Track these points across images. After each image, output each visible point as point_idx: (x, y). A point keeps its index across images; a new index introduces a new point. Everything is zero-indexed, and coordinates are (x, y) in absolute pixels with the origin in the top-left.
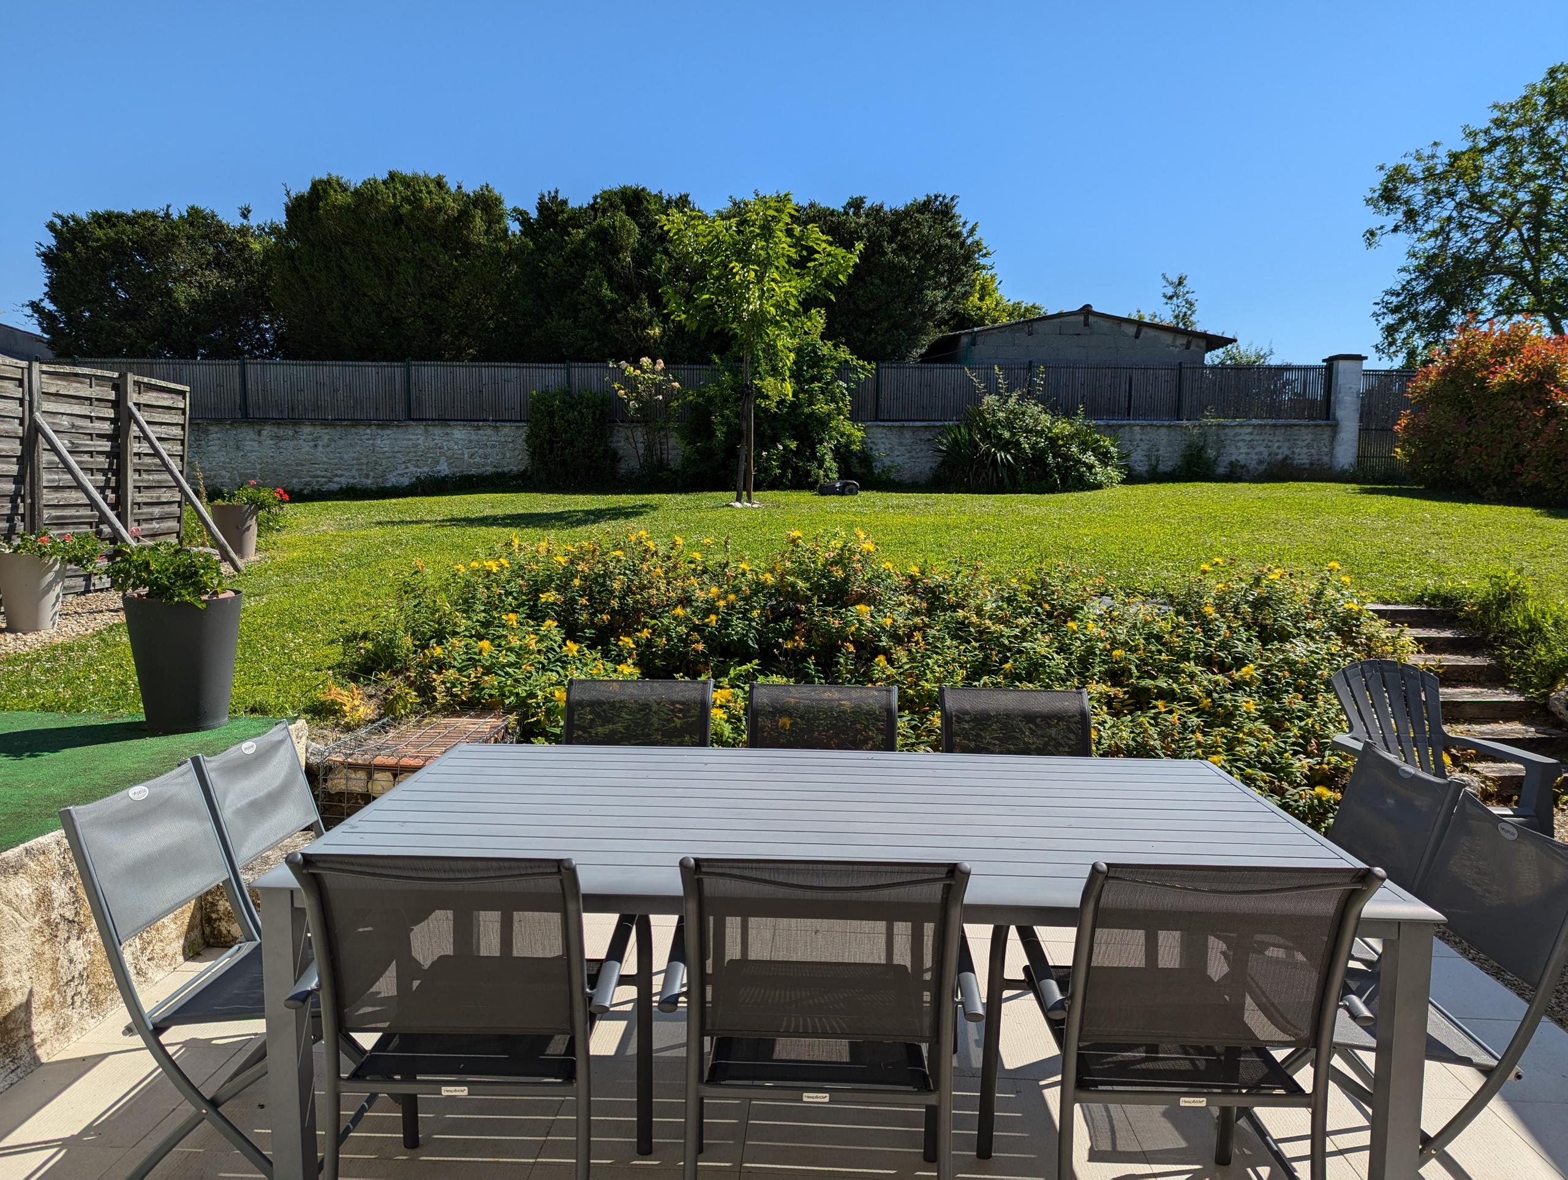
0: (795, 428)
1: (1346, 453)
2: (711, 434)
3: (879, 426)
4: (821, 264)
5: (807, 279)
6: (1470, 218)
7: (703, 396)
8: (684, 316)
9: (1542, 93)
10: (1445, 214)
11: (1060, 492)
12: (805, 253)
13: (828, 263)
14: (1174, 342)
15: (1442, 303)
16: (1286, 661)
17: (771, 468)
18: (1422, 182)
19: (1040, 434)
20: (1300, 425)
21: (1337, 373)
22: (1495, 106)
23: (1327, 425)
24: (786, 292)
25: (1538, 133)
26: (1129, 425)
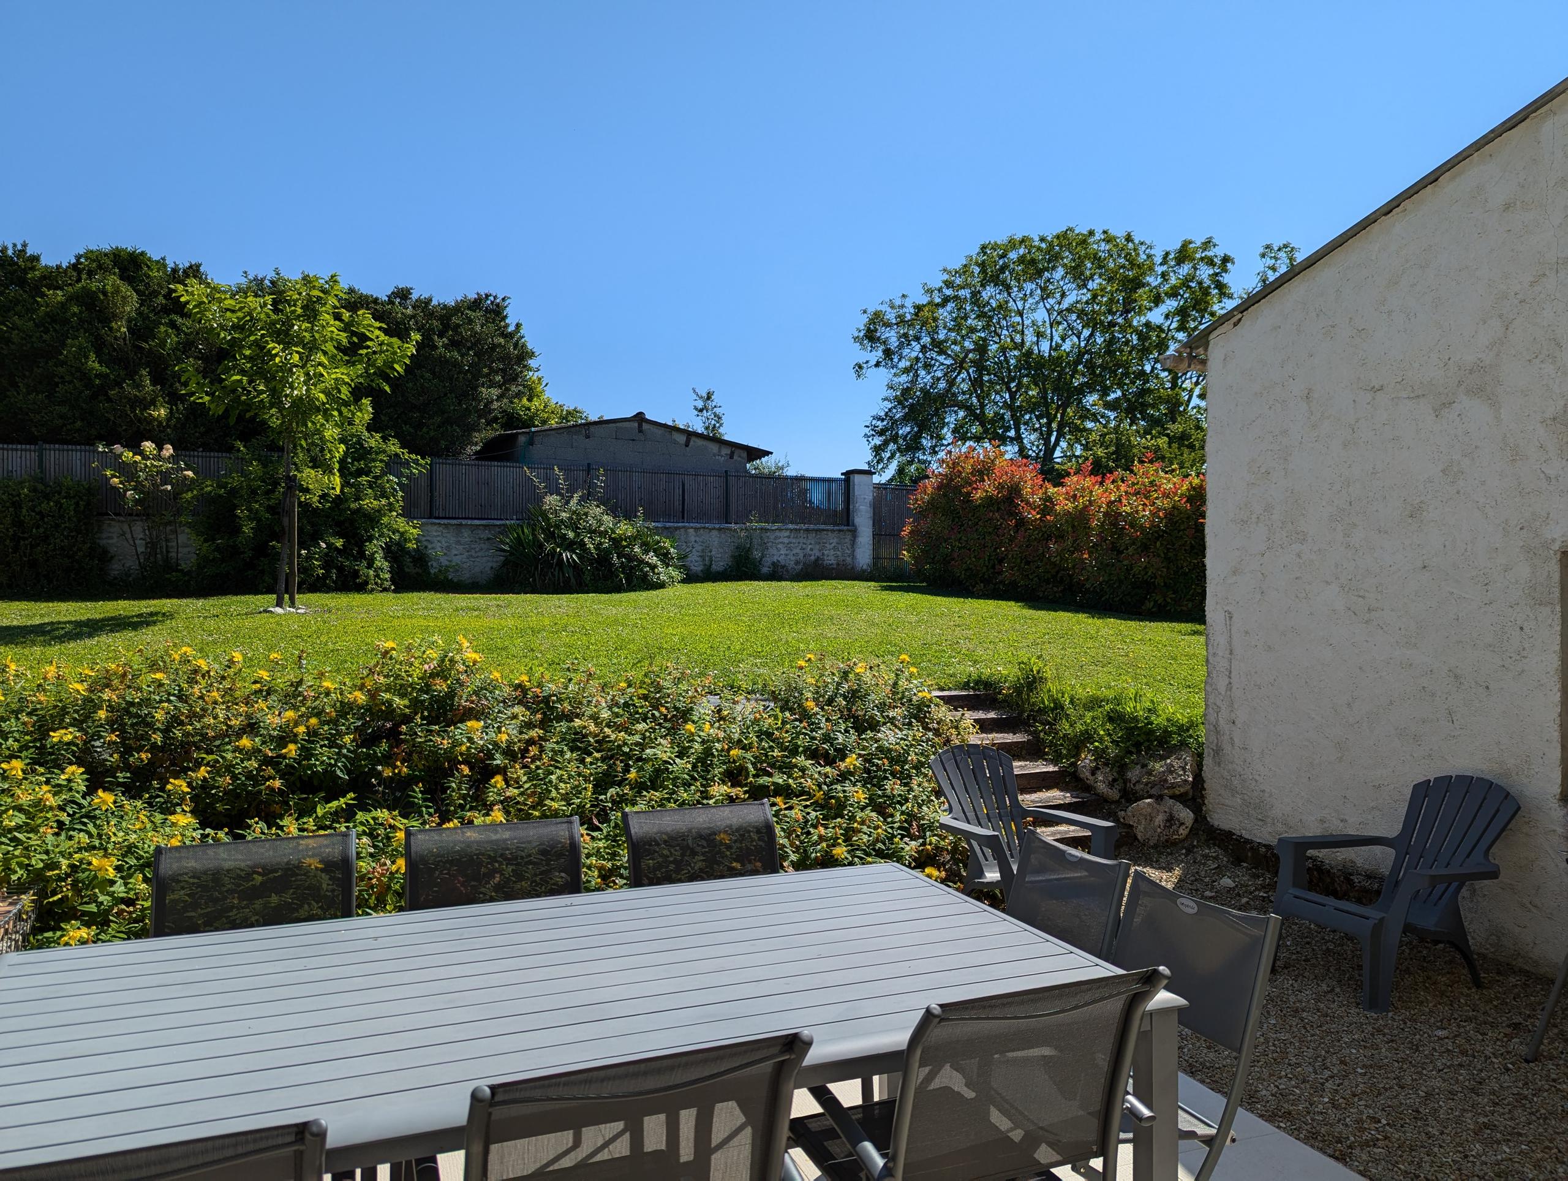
0: (339, 524)
1: (864, 556)
2: (237, 530)
3: (435, 524)
4: (375, 353)
5: (359, 366)
6: (932, 359)
7: (225, 488)
8: (207, 398)
9: (977, 264)
10: (914, 354)
11: (626, 591)
12: (355, 339)
13: (382, 352)
14: (720, 451)
15: (916, 429)
16: (880, 749)
17: (313, 568)
18: (895, 327)
19: (603, 534)
20: (827, 530)
21: (854, 485)
22: (945, 270)
23: (849, 530)
24: (336, 379)
25: (975, 294)
26: (684, 527)
